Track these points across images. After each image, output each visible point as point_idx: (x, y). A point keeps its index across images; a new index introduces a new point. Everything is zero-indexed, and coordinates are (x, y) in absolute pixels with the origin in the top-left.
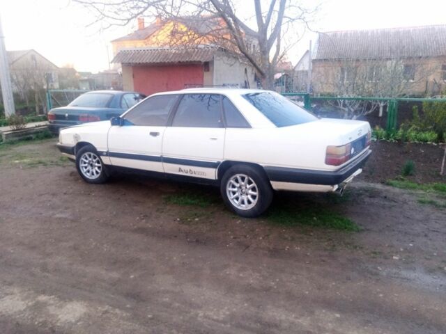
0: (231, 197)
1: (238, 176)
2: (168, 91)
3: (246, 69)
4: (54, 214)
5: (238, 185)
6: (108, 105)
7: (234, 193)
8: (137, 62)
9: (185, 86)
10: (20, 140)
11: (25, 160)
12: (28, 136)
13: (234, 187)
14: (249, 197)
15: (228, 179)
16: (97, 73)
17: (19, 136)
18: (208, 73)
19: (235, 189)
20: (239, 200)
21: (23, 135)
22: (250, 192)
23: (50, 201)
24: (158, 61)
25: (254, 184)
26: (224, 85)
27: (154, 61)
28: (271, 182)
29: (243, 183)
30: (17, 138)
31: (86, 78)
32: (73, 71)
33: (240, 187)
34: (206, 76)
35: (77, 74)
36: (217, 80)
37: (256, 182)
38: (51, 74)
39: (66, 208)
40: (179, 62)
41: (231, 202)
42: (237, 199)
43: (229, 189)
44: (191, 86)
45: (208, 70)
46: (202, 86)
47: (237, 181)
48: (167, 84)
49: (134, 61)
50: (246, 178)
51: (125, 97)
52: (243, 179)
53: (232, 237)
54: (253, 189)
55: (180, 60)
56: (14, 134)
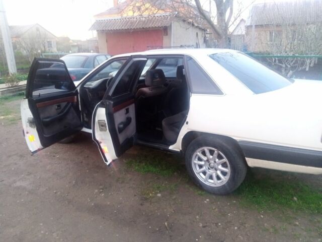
0: (197, 171)
1: (206, 149)
2: (134, 52)
3: (197, 33)
4: (15, 182)
5: (205, 158)
6: (83, 66)
7: (201, 166)
8: (109, 29)
9: (148, 48)
10: (14, 96)
11: (10, 116)
12: (21, 92)
13: (200, 159)
14: (219, 173)
15: (194, 151)
16: (85, 40)
17: (13, 92)
18: (167, 36)
19: (202, 163)
20: (207, 175)
21: (16, 91)
22: (220, 167)
23: (16, 164)
24: (126, 28)
25: (225, 160)
26: (181, 46)
27: (123, 28)
28: (247, 159)
29: (211, 157)
30: (11, 94)
31: (76, 44)
32: (67, 39)
33: (208, 161)
34: (165, 40)
35: (71, 41)
36: (174, 42)
37: (228, 158)
38: (51, 42)
39: (29, 174)
40: (143, 28)
41: (197, 176)
42: (204, 173)
43: (195, 161)
44: (153, 48)
45: (167, 35)
46: (162, 47)
47: (204, 153)
48: (133, 47)
49: (107, 29)
50: (216, 152)
51: (97, 58)
52: (212, 152)
53: (201, 225)
54: (224, 165)
55: (143, 26)
56: (8, 90)
